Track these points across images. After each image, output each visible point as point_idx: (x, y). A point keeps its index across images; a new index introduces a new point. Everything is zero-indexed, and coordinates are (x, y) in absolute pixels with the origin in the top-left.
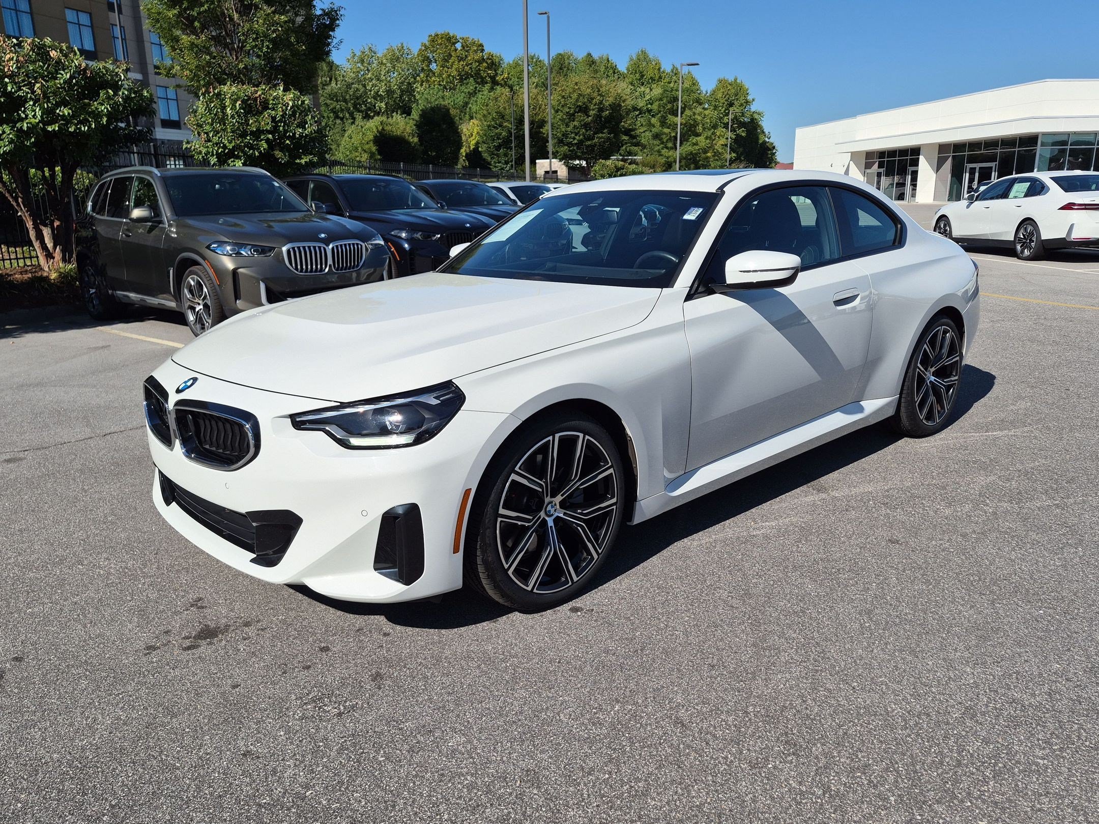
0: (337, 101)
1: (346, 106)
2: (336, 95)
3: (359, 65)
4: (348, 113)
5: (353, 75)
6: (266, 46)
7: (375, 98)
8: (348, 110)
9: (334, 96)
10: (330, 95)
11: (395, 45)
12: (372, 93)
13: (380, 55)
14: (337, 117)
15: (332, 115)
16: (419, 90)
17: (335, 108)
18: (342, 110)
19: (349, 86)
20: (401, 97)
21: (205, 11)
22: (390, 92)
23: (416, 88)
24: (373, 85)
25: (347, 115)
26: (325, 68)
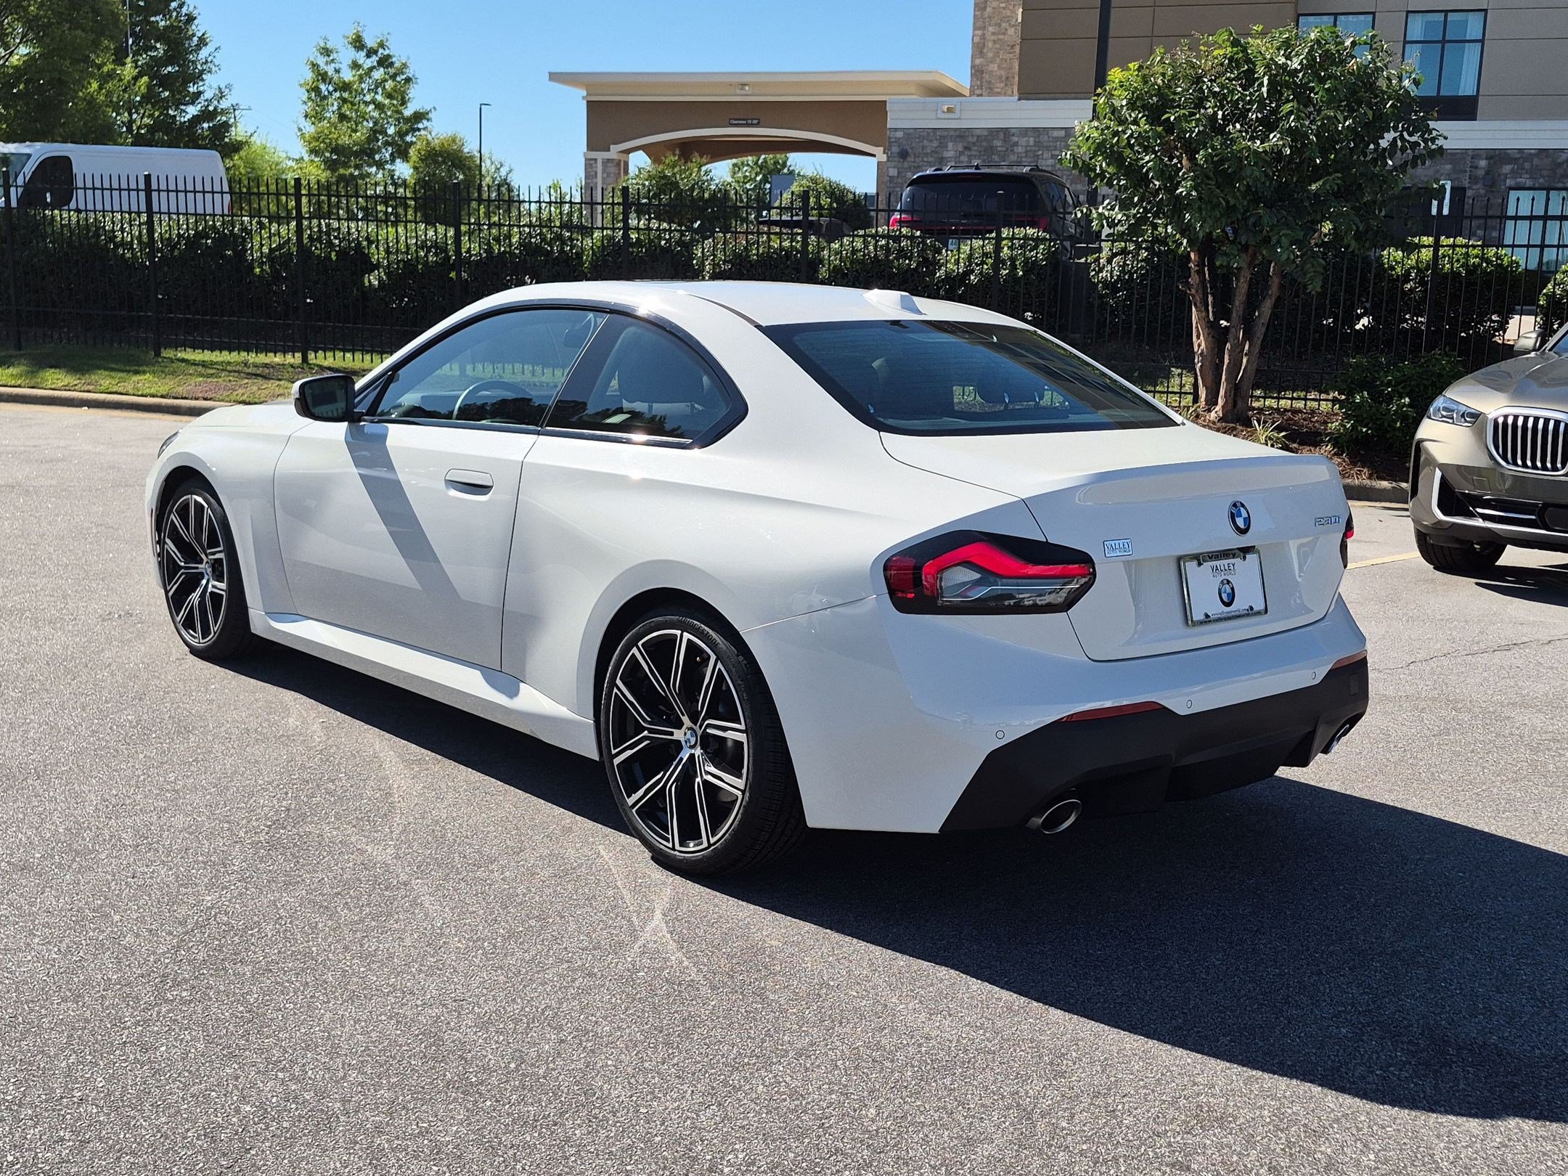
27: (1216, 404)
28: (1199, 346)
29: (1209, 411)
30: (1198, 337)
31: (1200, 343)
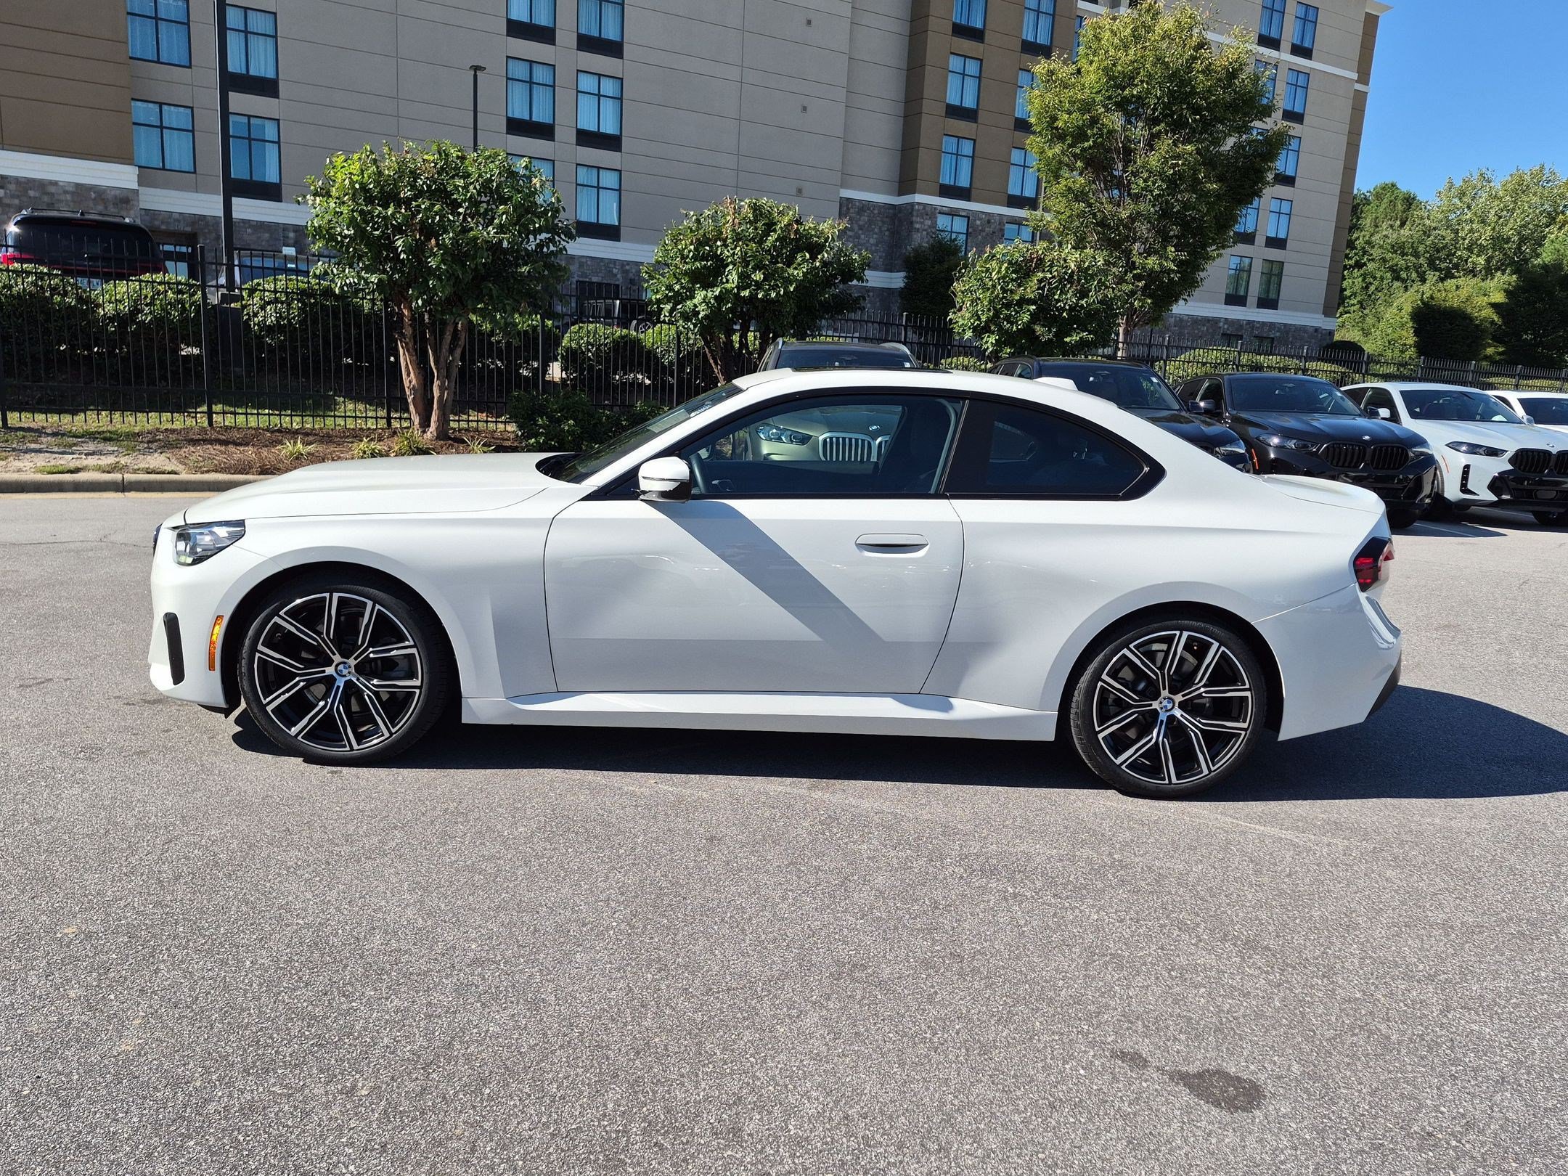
0: (1403, 254)
1: (1416, 261)
2: (1402, 246)
3: (1456, 200)
4: (1417, 272)
5: (1440, 216)
6: (1158, 186)
7: (1470, 249)
8: (1417, 268)
9: (1400, 247)
10: (1393, 246)
11: (1528, 167)
12: (1467, 241)
13: (1497, 185)
14: (1397, 278)
15: (1388, 275)
16: (1552, 236)
17: (1397, 265)
18: (1407, 268)
19: (1427, 233)
20: (1519, 247)
21: (1090, 147)
22: (1498, 241)
23: (1549, 233)
24: (1471, 231)
25: (1414, 275)
26: (1400, 206)
27: (429, 426)
28: (410, 382)
29: (424, 432)
30: (408, 375)
31: (410, 380)
